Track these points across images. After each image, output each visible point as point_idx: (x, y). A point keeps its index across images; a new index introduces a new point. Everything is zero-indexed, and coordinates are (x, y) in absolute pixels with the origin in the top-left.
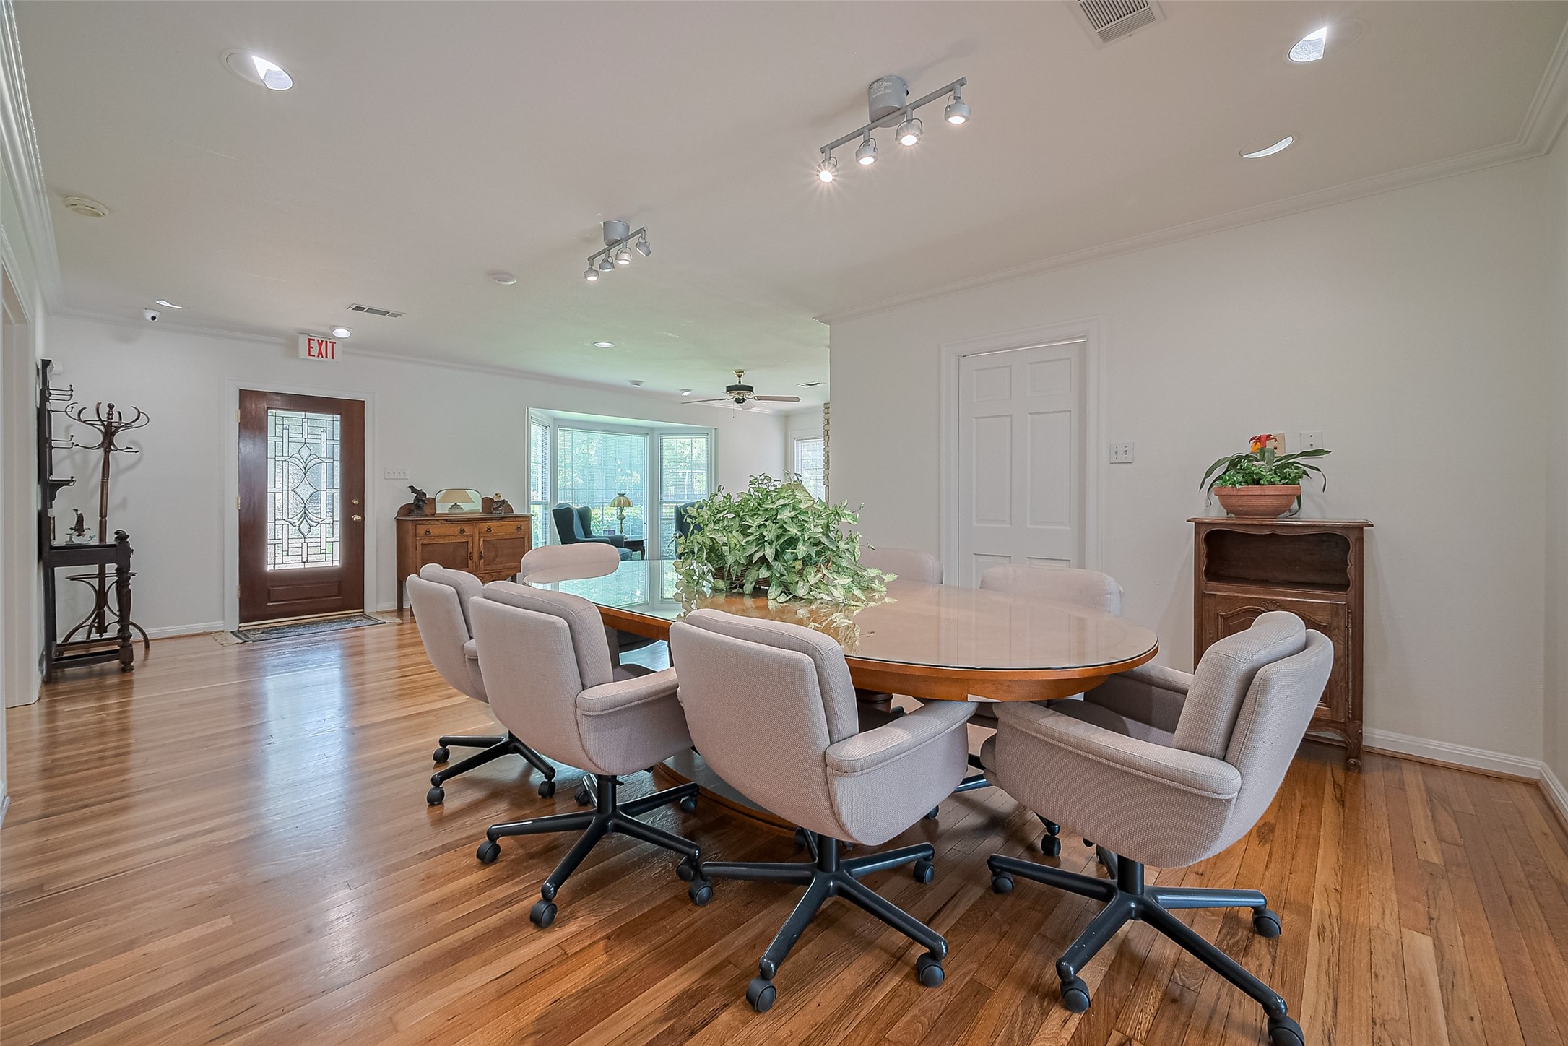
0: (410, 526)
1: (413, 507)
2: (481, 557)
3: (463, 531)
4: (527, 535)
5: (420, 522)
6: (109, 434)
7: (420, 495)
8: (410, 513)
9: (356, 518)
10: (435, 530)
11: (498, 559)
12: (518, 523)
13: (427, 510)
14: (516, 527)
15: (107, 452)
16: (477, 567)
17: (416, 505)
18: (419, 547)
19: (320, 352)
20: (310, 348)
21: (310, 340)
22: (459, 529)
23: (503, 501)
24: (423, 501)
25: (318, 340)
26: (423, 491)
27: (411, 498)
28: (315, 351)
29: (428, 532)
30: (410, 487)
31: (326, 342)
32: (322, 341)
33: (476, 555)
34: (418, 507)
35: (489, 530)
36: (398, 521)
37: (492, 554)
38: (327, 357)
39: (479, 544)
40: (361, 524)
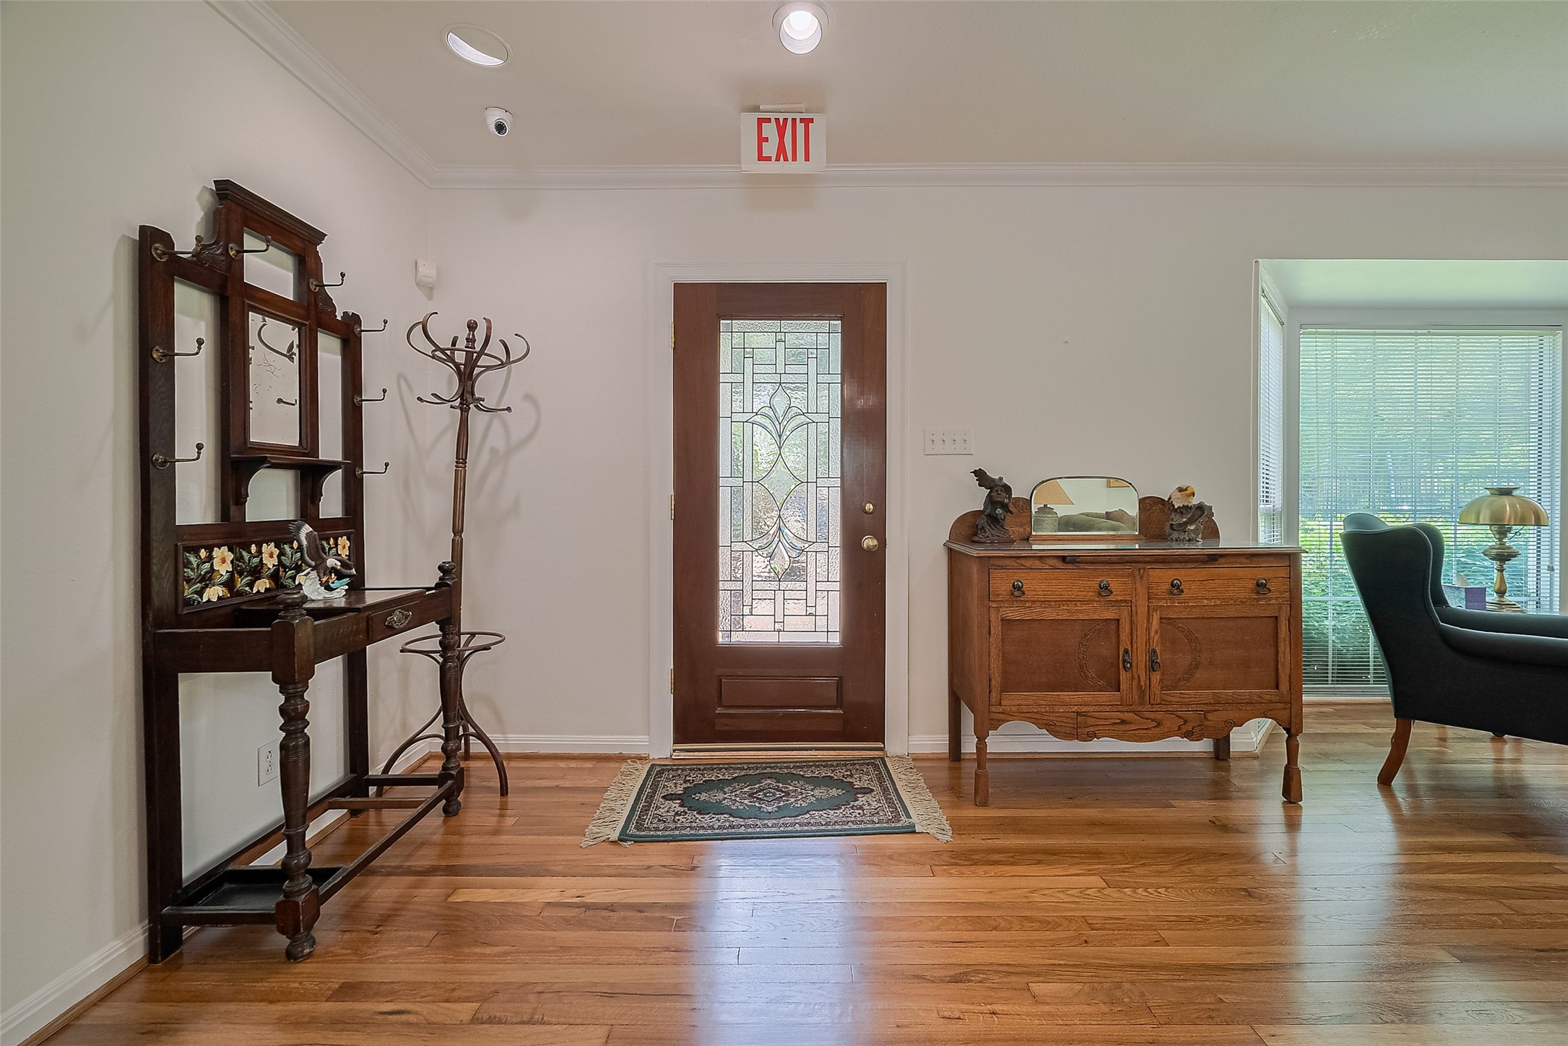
0: (975, 570)
1: (983, 521)
2: (1153, 665)
3: (1105, 589)
4: (1286, 609)
5: (999, 562)
6: (466, 376)
7: (996, 491)
8: (976, 534)
9: (869, 542)
10: (1035, 584)
11: (1200, 675)
12: (1261, 574)
13: (1013, 529)
14: (1251, 584)
15: (464, 409)
16: (1142, 692)
17: (989, 515)
18: (996, 628)
19: (781, 149)
20: (762, 140)
21: (761, 121)
22: (1094, 584)
23: (1201, 508)
24: (1005, 507)
25: (777, 120)
26: (1005, 481)
27: (976, 499)
28: (770, 149)
29: (1019, 588)
30: (975, 473)
31: (794, 120)
32: (786, 120)
33: (1141, 659)
34: (994, 520)
35: (1176, 588)
36: (954, 557)
37: (1184, 660)
38: (794, 159)
39: (1148, 629)
40: (878, 557)
